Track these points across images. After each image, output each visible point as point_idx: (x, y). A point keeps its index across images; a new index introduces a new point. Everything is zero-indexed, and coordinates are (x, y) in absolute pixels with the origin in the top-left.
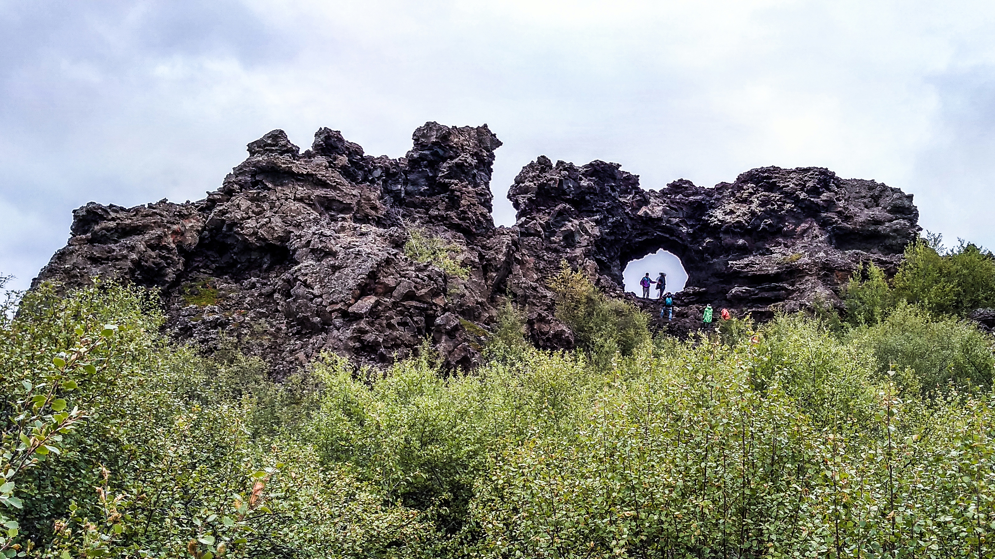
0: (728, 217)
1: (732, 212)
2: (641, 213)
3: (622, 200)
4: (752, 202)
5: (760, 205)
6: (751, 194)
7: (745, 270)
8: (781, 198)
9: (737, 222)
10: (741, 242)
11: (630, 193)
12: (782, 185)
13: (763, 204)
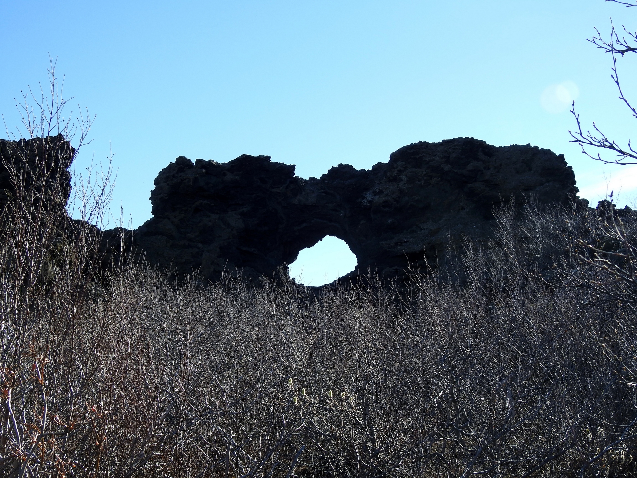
0: (376, 198)
1: (381, 192)
2: (295, 201)
3: (274, 190)
4: (401, 180)
5: (408, 182)
6: (400, 171)
8: (427, 173)
9: (385, 202)
10: (390, 221)
11: (284, 183)
12: (427, 159)
13: (411, 180)
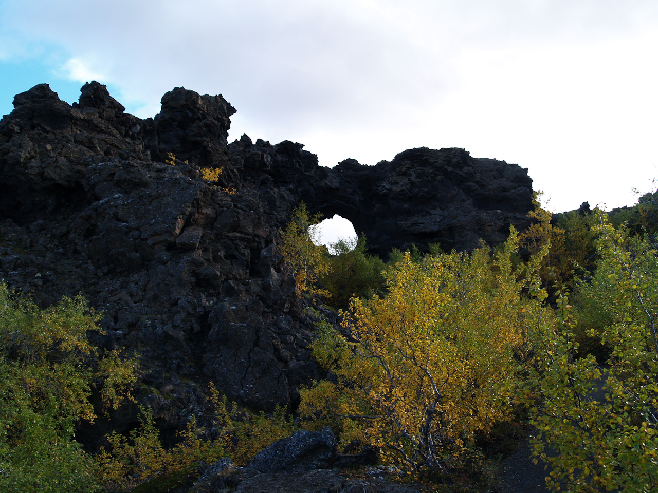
0: (394, 188)
1: (396, 183)
3: (307, 173)
4: (410, 175)
5: (417, 177)
6: (409, 169)
7: (412, 229)
8: (433, 172)
9: (402, 190)
10: (406, 206)
11: (313, 168)
12: (432, 161)
13: (419, 176)
